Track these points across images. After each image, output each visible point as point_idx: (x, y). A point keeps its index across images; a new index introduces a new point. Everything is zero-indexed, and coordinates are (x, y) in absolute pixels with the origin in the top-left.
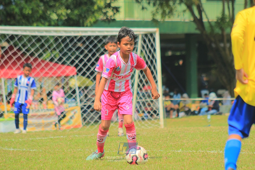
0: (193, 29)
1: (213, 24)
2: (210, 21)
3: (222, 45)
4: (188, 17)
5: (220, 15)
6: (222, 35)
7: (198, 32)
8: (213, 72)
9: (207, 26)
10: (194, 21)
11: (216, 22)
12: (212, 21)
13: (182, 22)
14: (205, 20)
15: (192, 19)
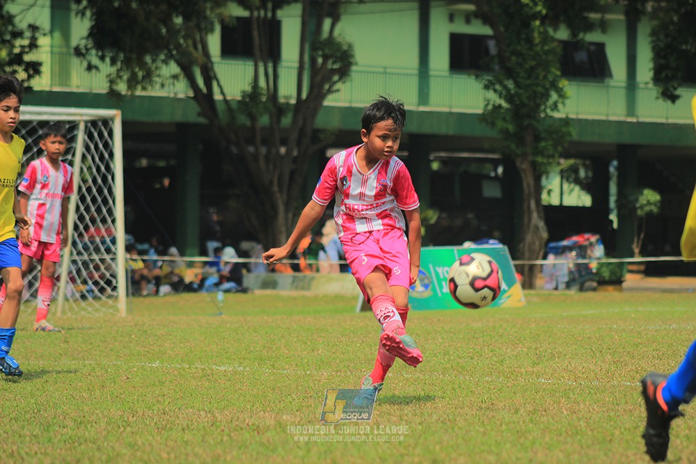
0: (192, 114)
1: (234, 106)
2: (229, 98)
3: (251, 149)
4: (181, 89)
5: (248, 89)
6: (253, 129)
7: (202, 120)
8: (232, 204)
9: (221, 108)
10: (195, 98)
11: (239, 102)
12: (232, 100)
13: (172, 98)
14: (218, 96)
15: (191, 94)
